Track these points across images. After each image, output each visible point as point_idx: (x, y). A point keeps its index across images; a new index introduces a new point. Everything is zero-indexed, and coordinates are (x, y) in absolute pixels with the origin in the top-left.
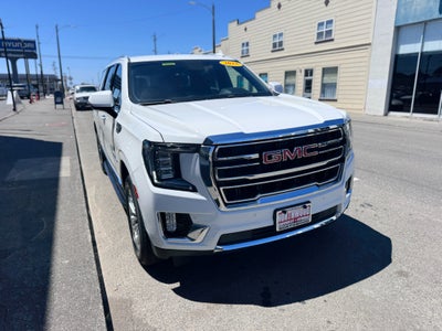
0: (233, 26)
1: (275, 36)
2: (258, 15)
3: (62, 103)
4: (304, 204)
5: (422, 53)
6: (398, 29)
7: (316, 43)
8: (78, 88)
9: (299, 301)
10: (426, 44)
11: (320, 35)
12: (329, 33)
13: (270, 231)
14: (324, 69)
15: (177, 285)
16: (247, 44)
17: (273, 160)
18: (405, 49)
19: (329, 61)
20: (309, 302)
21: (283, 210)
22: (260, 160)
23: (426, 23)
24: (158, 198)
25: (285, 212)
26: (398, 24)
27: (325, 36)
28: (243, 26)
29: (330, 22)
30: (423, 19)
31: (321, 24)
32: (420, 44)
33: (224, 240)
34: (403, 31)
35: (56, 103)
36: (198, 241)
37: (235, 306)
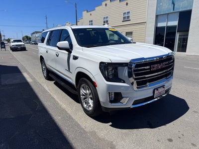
0: (85, 13)
1: (104, 18)
2: (96, 8)
3: (5, 48)
4: (163, 87)
5: (167, 26)
6: (157, 16)
7: (123, 21)
8: (12, 40)
9: (164, 125)
10: (168, 23)
11: (124, 18)
12: (128, 17)
13: (152, 98)
14: (126, 33)
15: (111, 123)
16: (92, 21)
17: (155, 69)
18: (160, 25)
19: (129, 29)
20: (168, 125)
21: (157, 89)
22: (150, 69)
23: (168, 14)
24: (109, 86)
25: (157, 90)
26: (157, 14)
27: (126, 18)
28: (89, 13)
29: (129, 13)
30: (167, 12)
31: (124, 13)
32: (166, 23)
33: (136, 103)
34: (159, 17)
35: (2, 48)
36: (124, 104)
37: (140, 129)
